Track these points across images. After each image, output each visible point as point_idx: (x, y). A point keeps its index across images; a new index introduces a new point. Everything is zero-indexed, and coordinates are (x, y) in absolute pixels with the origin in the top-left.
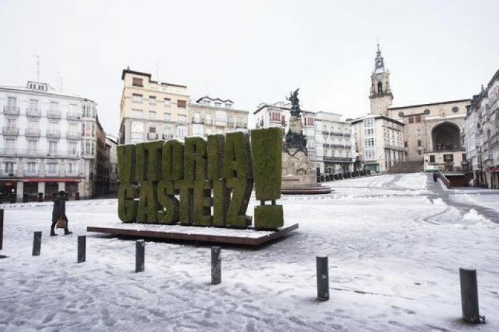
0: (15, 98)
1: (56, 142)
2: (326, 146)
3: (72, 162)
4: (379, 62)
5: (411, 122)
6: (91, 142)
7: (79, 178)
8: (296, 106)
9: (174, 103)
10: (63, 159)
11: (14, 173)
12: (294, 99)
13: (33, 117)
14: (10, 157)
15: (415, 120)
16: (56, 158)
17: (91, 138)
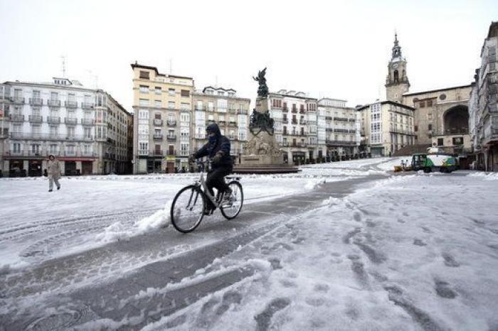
0: (39, 92)
1: (73, 128)
2: (329, 130)
3: (87, 145)
4: (397, 52)
5: (422, 106)
6: (102, 127)
7: (93, 157)
8: (263, 85)
9: (178, 93)
10: (79, 142)
11: (40, 153)
12: (261, 78)
13: (54, 107)
14: (35, 140)
15: (426, 104)
16: (74, 141)
17: (102, 124)
